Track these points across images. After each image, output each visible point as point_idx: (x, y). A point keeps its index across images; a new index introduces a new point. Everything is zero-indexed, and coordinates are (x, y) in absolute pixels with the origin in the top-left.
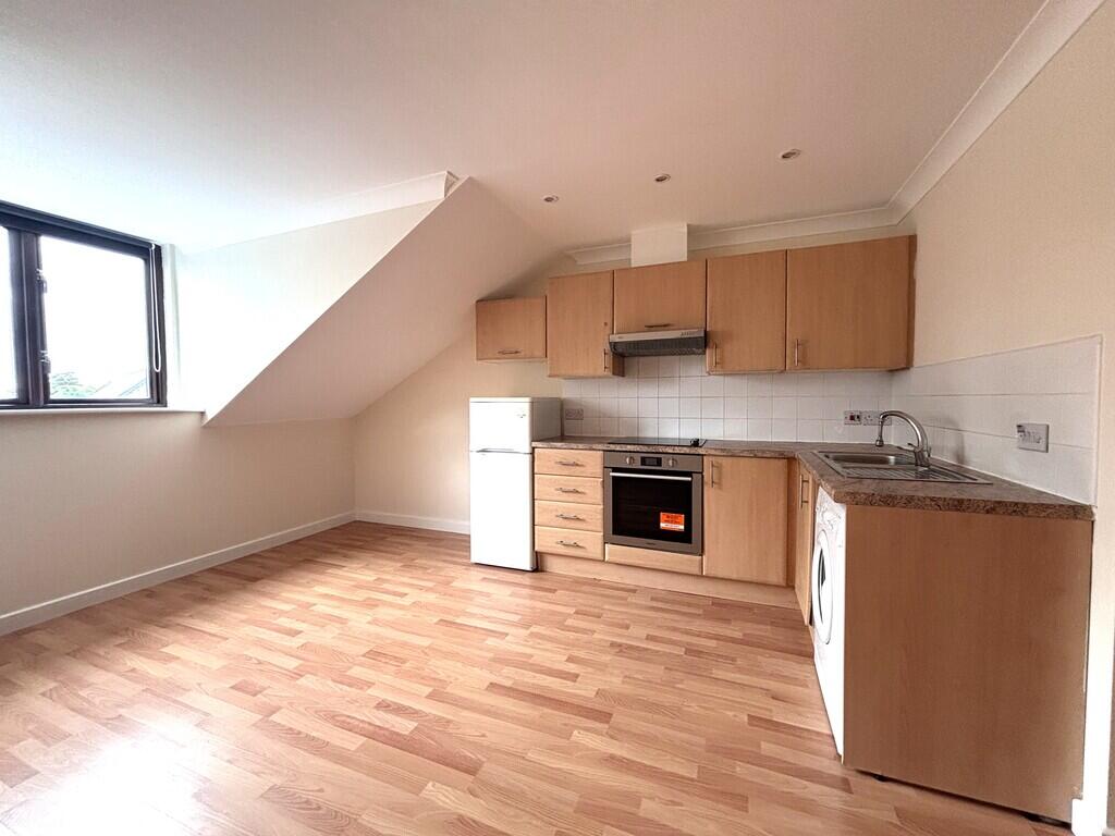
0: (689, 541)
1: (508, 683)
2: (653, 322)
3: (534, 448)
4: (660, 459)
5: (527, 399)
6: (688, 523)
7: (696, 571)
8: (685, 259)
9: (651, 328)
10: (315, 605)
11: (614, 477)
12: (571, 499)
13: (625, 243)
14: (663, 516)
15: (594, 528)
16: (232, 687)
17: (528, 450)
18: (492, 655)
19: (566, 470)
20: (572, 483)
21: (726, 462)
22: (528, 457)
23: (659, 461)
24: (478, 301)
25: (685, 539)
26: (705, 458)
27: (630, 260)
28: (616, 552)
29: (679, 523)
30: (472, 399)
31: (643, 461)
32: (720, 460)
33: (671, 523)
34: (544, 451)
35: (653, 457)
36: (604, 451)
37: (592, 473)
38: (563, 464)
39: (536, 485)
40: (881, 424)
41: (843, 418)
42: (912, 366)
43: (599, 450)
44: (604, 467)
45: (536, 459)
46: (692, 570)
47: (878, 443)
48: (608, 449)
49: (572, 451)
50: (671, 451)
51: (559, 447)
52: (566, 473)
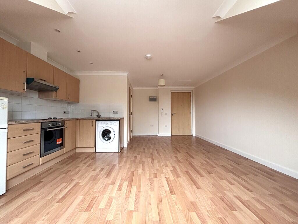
3: (8, 125)
14: (57, 140)
15: (37, 154)
25: (62, 145)
26: (65, 121)
33: (59, 142)
34: (14, 126)
35: (55, 123)
36: (41, 123)
37: (37, 132)
38: (24, 130)
39: (9, 145)
40: (91, 112)
41: (63, 112)
42: (79, 103)
43: (40, 122)
44: (41, 129)
45: (9, 130)
46: (62, 153)
47: (91, 115)
48: (44, 121)
49: (29, 124)
50: (60, 120)
51: (24, 123)
52: (26, 134)
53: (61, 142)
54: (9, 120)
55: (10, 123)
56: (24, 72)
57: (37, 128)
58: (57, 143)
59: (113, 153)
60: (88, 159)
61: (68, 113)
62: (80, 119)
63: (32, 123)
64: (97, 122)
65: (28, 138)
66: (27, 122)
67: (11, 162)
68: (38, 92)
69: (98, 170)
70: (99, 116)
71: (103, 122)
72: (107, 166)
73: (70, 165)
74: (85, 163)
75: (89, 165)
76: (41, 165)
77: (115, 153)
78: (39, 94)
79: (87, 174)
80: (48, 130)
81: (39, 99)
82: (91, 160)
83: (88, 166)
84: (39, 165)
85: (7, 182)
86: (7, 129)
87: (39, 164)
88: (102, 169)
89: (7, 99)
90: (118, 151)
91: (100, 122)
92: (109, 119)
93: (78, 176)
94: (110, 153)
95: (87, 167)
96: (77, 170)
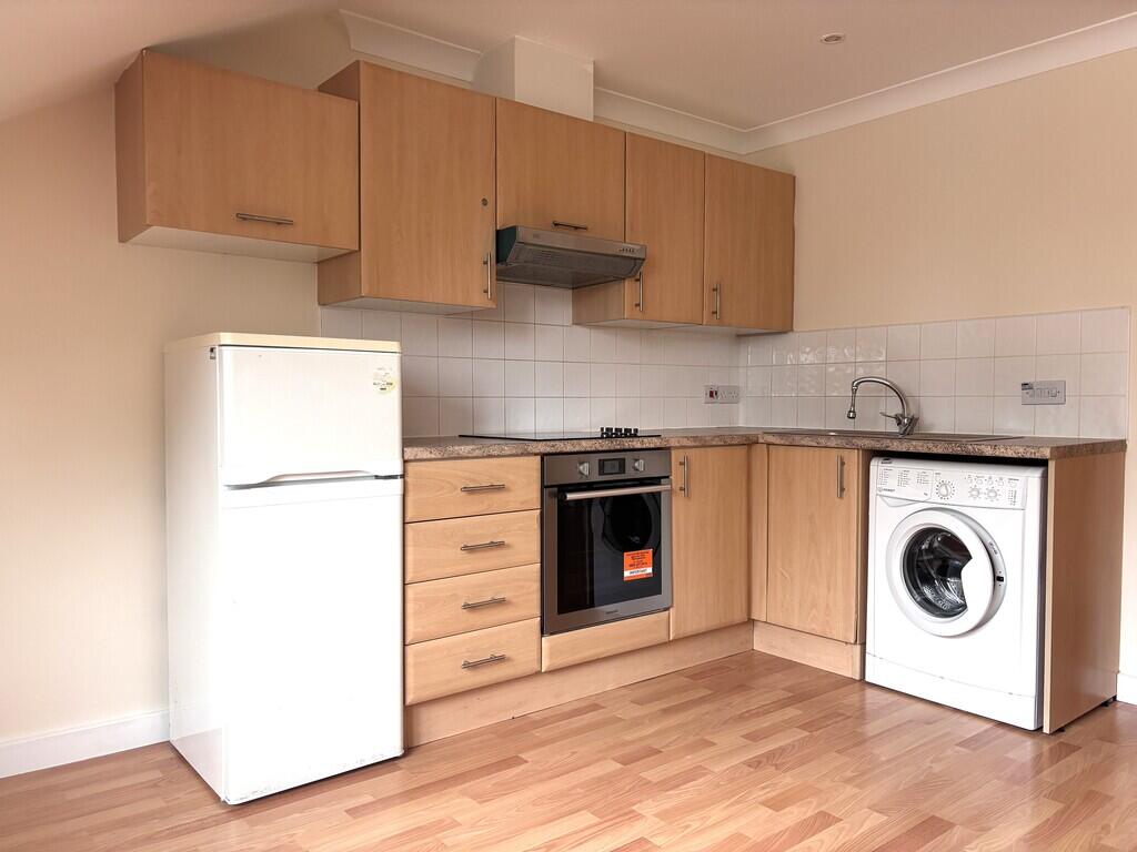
2: (561, 217)
3: (406, 464)
4: (623, 460)
6: (657, 563)
7: (664, 636)
8: (591, 118)
12: (482, 565)
14: (627, 557)
15: (526, 613)
17: (396, 468)
19: (476, 504)
22: (398, 486)
23: (622, 465)
25: (654, 589)
26: (673, 453)
28: (558, 646)
30: (226, 337)
31: (602, 466)
34: (427, 469)
35: (615, 459)
36: (543, 456)
37: (522, 503)
38: (469, 490)
39: (409, 550)
40: (854, 392)
41: (703, 395)
42: (792, 330)
43: (536, 454)
44: (543, 487)
45: (410, 487)
46: (661, 636)
47: (852, 415)
48: (553, 450)
49: (486, 460)
50: (638, 446)
51: (465, 455)
52: (475, 510)
53: (650, 570)
54: (407, 442)
55: (411, 453)
56: (485, 202)
57: (524, 480)
58: (627, 574)
59: (987, 726)
60: (791, 712)
61: (733, 396)
62: (770, 439)
63: (498, 456)
64: (876, 466)
65: (483, 529)
66: (477, 453)
67: (420, 629)
68: (571, 291)
69: (794, 815)
70: (909, 425)
71: (914, 469)
72: (872, 808)
73: (673, 720)
74: (754, 737)
75: (770, 756)
76: (545, 672)
77: (1001, 731)
78: (576, 301)
79: (716, 813)
80: (570, 496)
81: (578, 327)
82: (803, 727)
83: (756, 764)
84: (539, 673)
85: (409, 712)
86: (399, 482)
87: (537, 668)
88: (824, 820)
89: (394, 346)
90: (1031, 726)
91: (898, 467)
92: (958, 450)
93: (668, 805)
94: (965, 719)
95: (749, 764)
96: (689, 761)
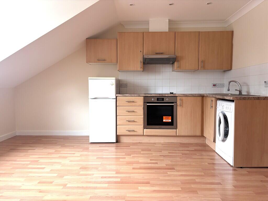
0: (173, 125)
1: (139, 167)
2: (158, 52)
3: (116, 97)
4: (163, 98)
5: (114, 78)
6: (172, 119)
7: (175, 135)
8: (167, 31)
9: (157, 54)
10: (39, 160)
11: (147, 105)
12: (131, 115)
13: (147, 23)
14: (164, 117)
15: (140, 124)
16: (38, 183)
17: (115, 97)
18: (126, 163)
19: (130, 104)
20: (131, 109)
21: (184, 98)
22: (115, 100)
23: (163, 99)
24: (87, 39)
25: (172, 124)
26: (178, 97)
27: (149, 28)
28: (147, 131)
29: (170, 119)
30: (89, 78)
31: (158, 99)
32: (182, 98)
33: (167, 119)
34: (120, 98)
35: (161, 98)
36: (144, 97)
37: (139, 105)
39: (118, 110)
40: (229, 84)
41: (211, 85)
42: (232, 69)
44: (144, 102)
45: (117, 101)
47: (228, 90)
50: (167, 96)
51: (127, 96)
53: (170, 121)
58: (164, 120)
61: (222, 86)
64: (219, 102)
67: (120, 123)
68: (172, 65)
84: (143, 135)
85: (118, 136)
